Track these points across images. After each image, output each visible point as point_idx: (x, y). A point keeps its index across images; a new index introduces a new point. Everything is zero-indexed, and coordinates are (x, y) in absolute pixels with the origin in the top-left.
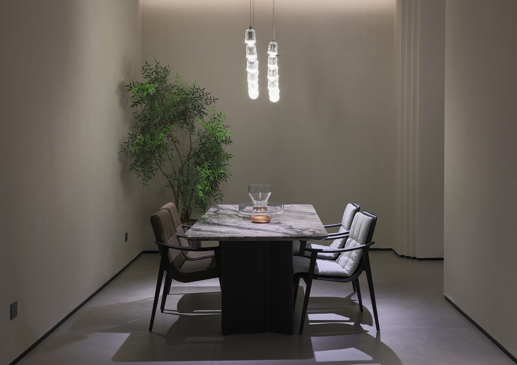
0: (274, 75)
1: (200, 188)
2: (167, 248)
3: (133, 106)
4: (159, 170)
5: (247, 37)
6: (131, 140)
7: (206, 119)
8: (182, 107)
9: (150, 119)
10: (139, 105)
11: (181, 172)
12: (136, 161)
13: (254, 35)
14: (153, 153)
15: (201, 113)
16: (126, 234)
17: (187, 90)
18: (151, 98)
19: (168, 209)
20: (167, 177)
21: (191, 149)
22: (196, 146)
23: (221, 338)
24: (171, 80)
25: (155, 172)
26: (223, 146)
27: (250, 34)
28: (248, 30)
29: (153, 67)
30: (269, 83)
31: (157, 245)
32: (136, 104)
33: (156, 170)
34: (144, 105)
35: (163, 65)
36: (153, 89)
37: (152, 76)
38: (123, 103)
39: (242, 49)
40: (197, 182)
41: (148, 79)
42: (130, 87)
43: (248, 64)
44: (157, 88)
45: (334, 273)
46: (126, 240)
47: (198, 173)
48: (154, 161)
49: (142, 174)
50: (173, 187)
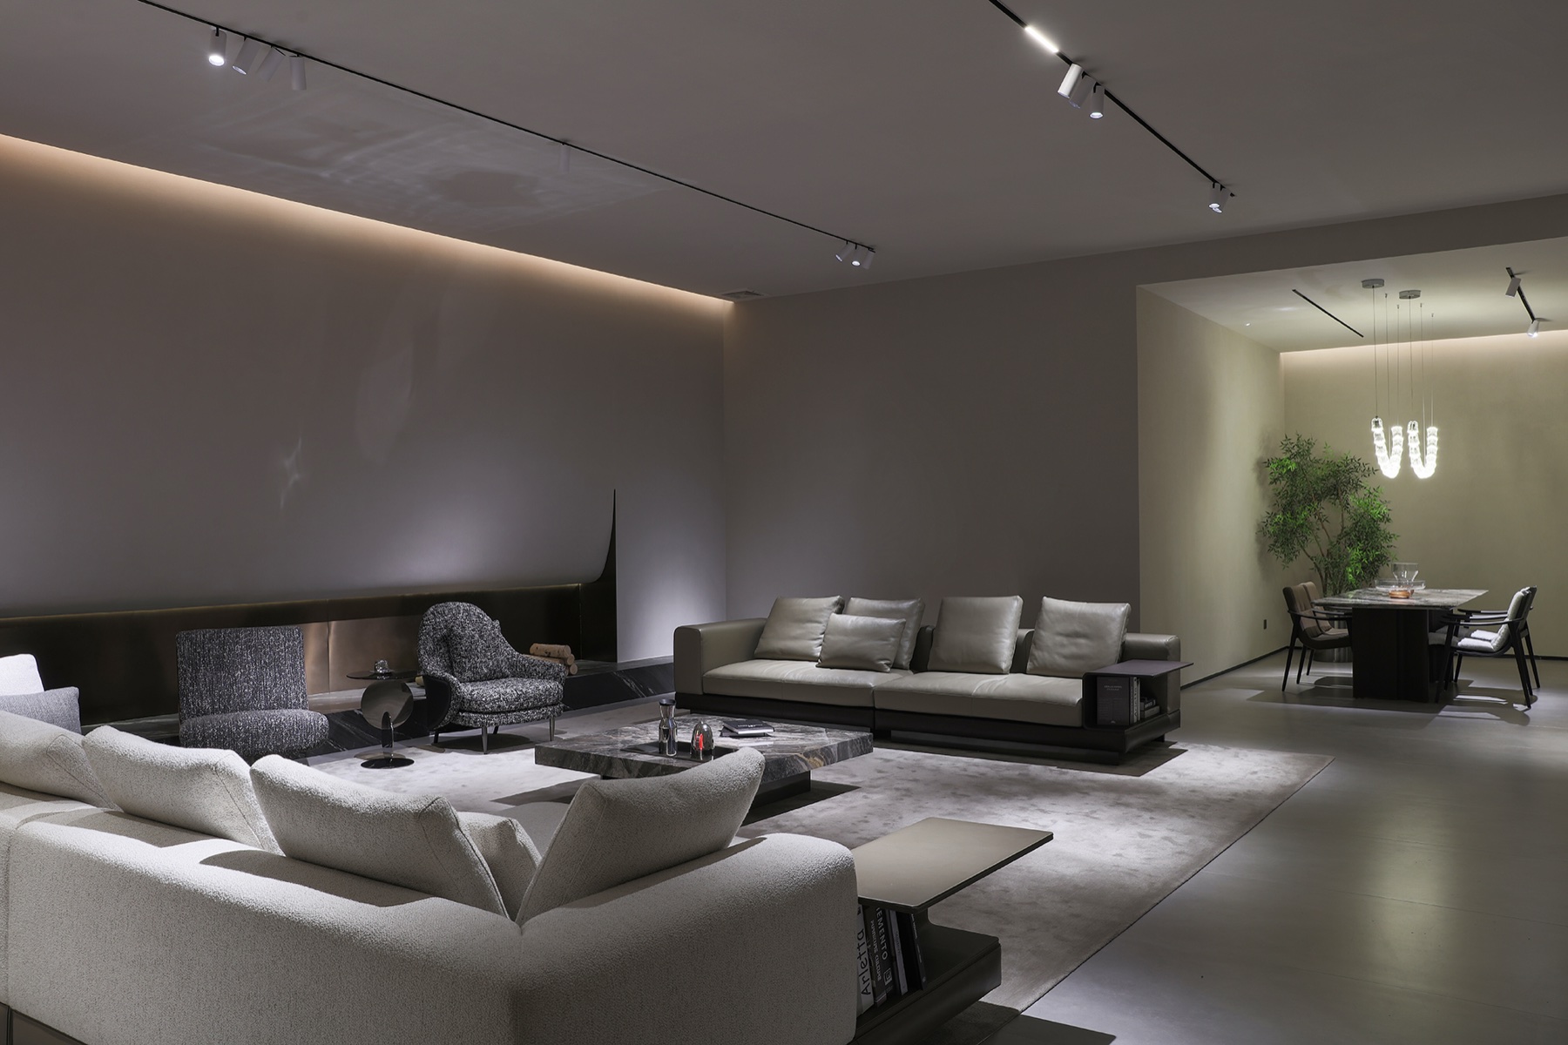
0: (1416, 453)
1: (1350, 570)
2: (1300, 616)
3: (1271, 483)
4: (1301, 552)
5: (1373, 425)
6: (1269, 520)
7: (1362, 493)
8: (1332, 480)
9: (1291, 496)
10: (1278, 482)
11: (1329, 553)
12: (1276, 542)
13: (1381, 423)
14: (1293, 532)
15: (1357, 486)
16: (1265, 621)
17: (1338, 461)
18: (1292, 475)
19: (1305, 587)
20: (1312, 559)
21: (1343, 528)
22: (1348, 524)
23: (1352, 699)
24: (1315, 453)
25: (1297, 553)
26: (1382, 526)
27: (1377, 423)
28: (1375, 419)
29: (1294, 440)
30: (1412, 461)
31: (1289, 614)
32: (1275, 481)
33: (1298, 551)
34: (1283, 483)
35: (1305, 437)
36: (1294, 465)
37: (1293, 451)
38: (1261, 480)
39: (1371, 436)
40: (1348, 565)
41: (1288, 455)
42: (1268, 463)
43: (1377, 449)
44: (1298, 464)
45: (1476, 647)
46: (1265, 627)
47: (1348, 555)
48: (1295, 542)
49: (1283, 556)
50: (1319, 570)
